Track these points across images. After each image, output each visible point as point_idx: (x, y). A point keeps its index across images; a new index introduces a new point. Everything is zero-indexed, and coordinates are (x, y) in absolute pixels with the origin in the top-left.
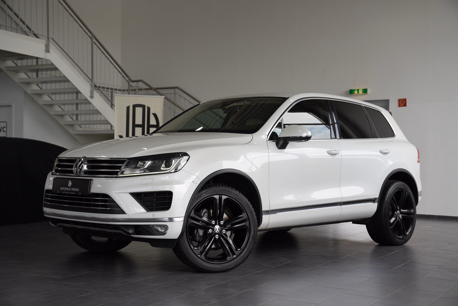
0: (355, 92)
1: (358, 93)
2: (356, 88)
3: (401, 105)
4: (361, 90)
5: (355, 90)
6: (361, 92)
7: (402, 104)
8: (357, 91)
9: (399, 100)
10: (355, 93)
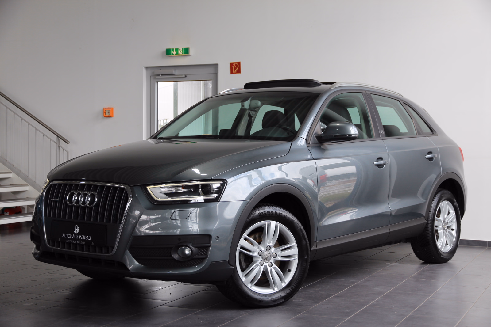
0: (173, 52)
1: (177, 53)
2: (174, 47)
3: (234, 71)
4: (181, 49)
5: (173, 50)
6: (180, 52)
7: (235, 69)
8: (175, 52)
9: (232, 64)
10: (173, 54)
